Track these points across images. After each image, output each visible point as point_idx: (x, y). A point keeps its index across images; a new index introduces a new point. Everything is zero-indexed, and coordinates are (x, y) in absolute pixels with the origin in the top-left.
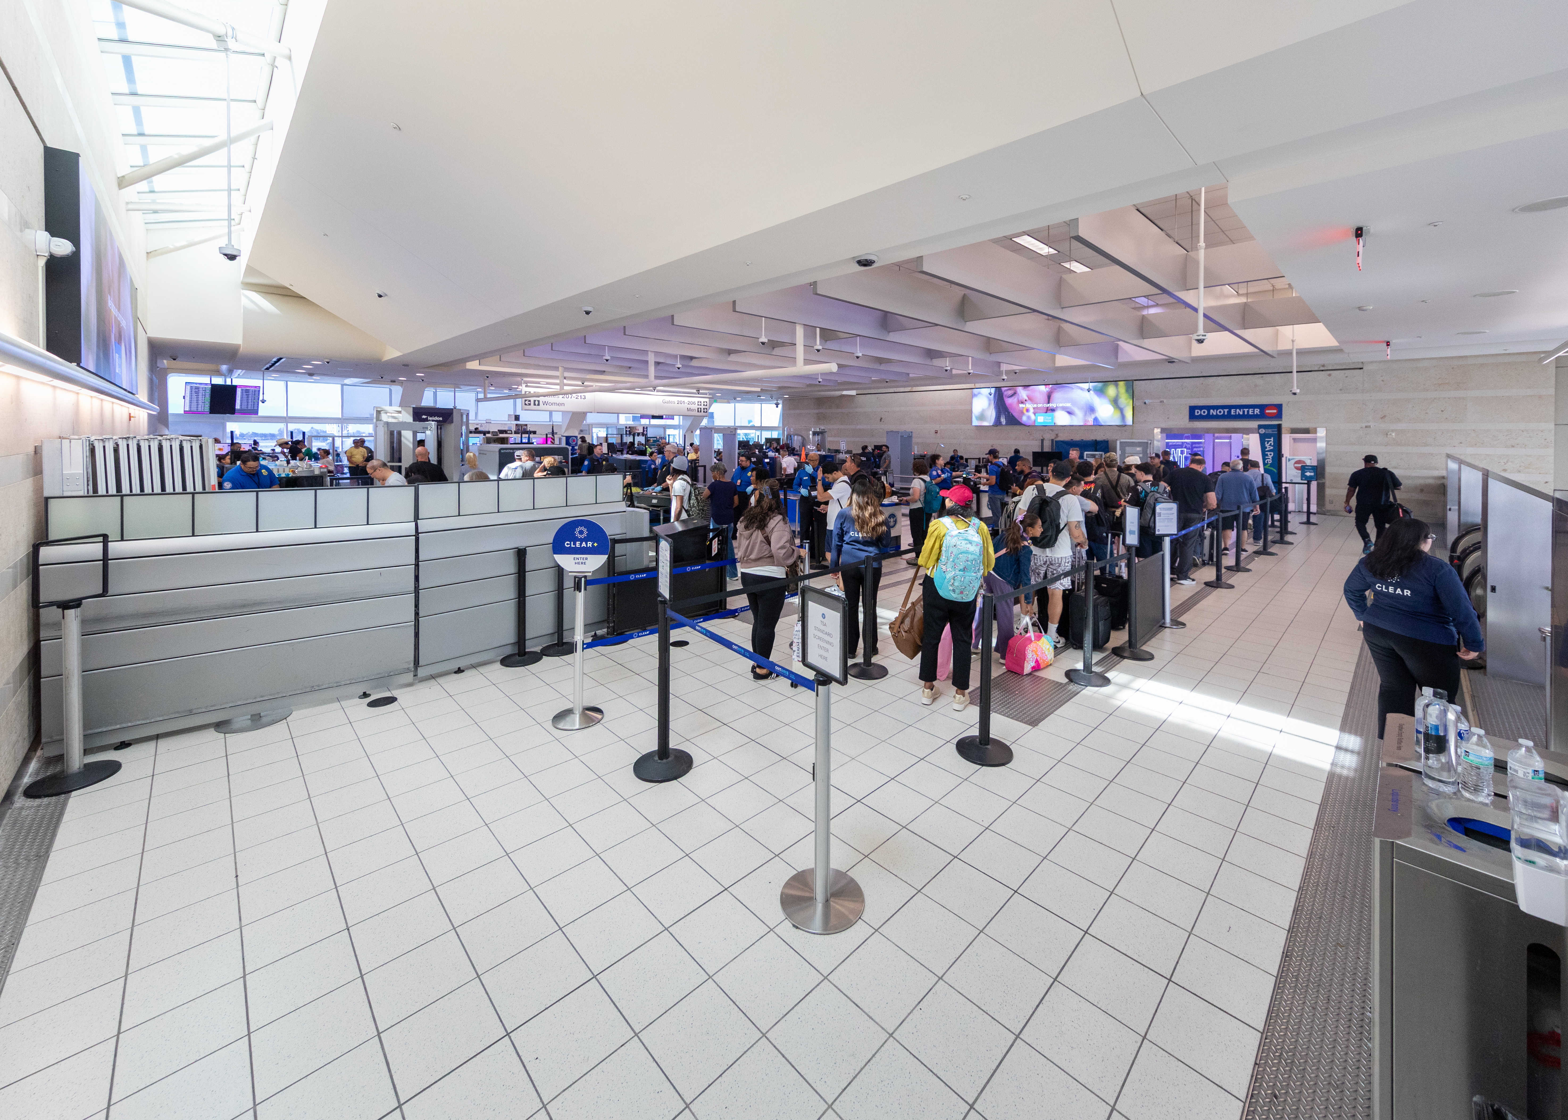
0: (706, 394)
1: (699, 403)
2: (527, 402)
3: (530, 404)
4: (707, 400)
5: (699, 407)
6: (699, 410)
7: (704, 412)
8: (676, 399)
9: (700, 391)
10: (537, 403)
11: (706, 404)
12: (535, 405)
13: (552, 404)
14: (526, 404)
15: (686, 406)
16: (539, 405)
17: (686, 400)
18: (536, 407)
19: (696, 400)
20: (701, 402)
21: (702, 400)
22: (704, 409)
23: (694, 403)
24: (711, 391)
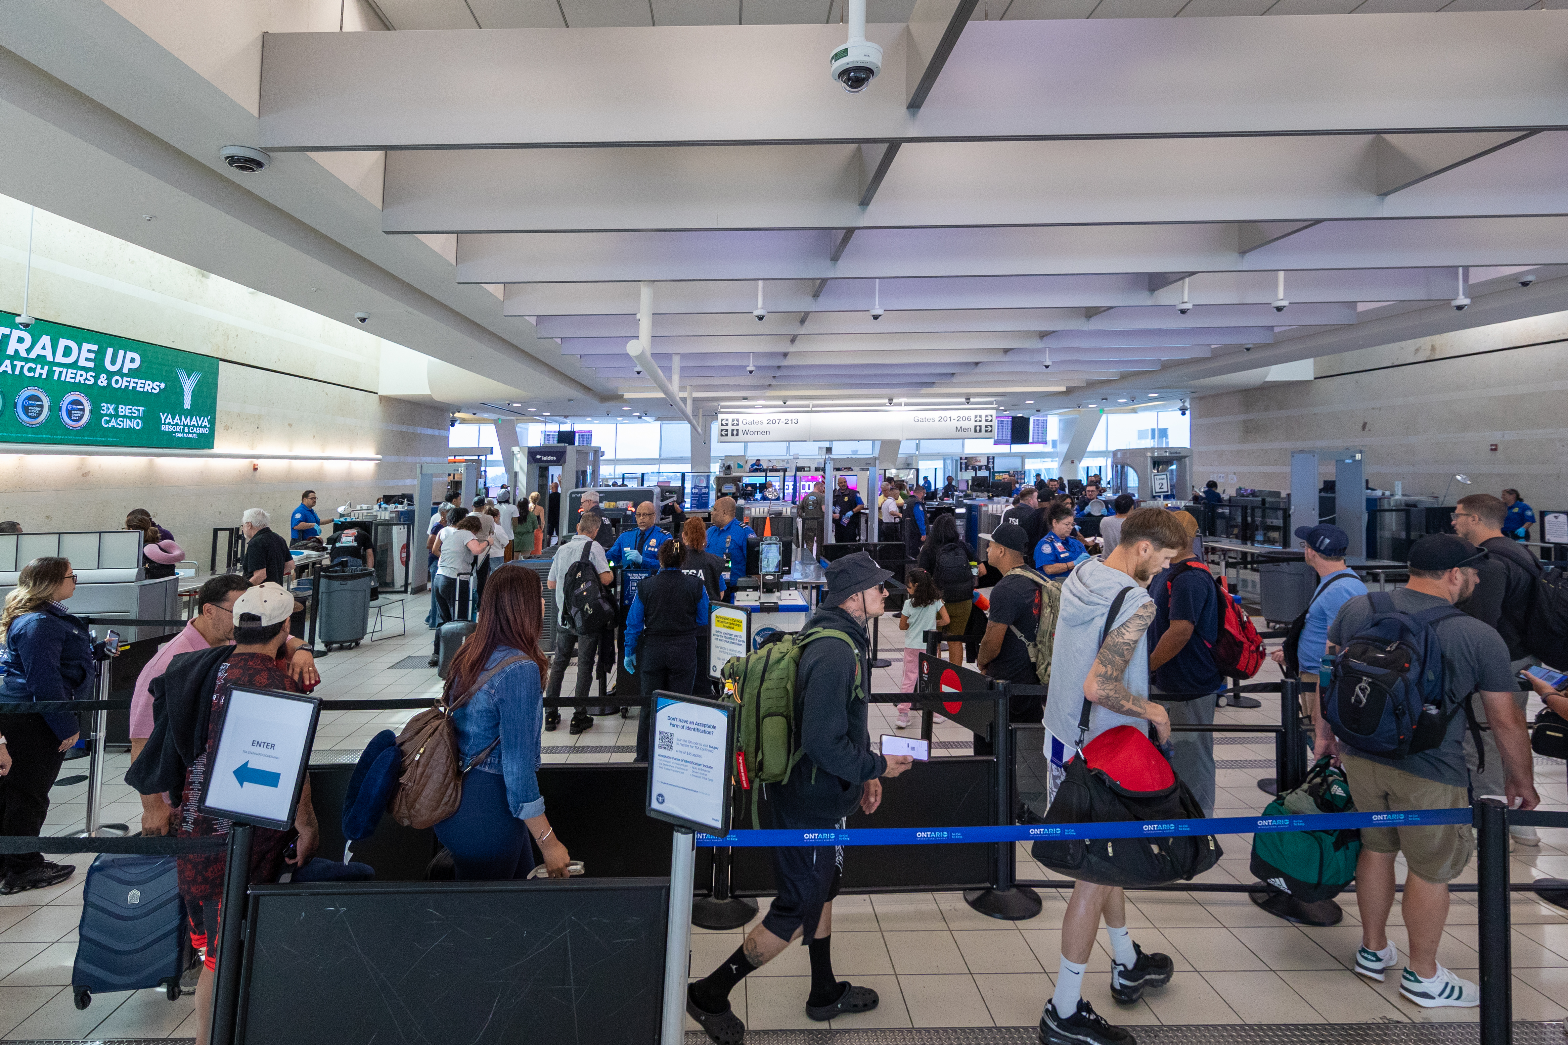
0: (991, 403)
1: (978, 418)
2: (723, 433)
3: (727, 435)
4: (993, 412)
5: (978, 424)
6: (978, 428)
7: (986, 431)
8: (936, 415)
9: (972, 400)
10: (735, 432)
11: (990, 418)
12: (733, 435)
13: (754, 433)
14: (722, 435)
15: (955, 424)
16: (737, 435)
17: (954, 414)
18: (735, 438)
19: (972, 414)
20: (980, 417)
21: (984, 413)
22: (986, 427)
23: (969, 419)
24: (999, 399)
